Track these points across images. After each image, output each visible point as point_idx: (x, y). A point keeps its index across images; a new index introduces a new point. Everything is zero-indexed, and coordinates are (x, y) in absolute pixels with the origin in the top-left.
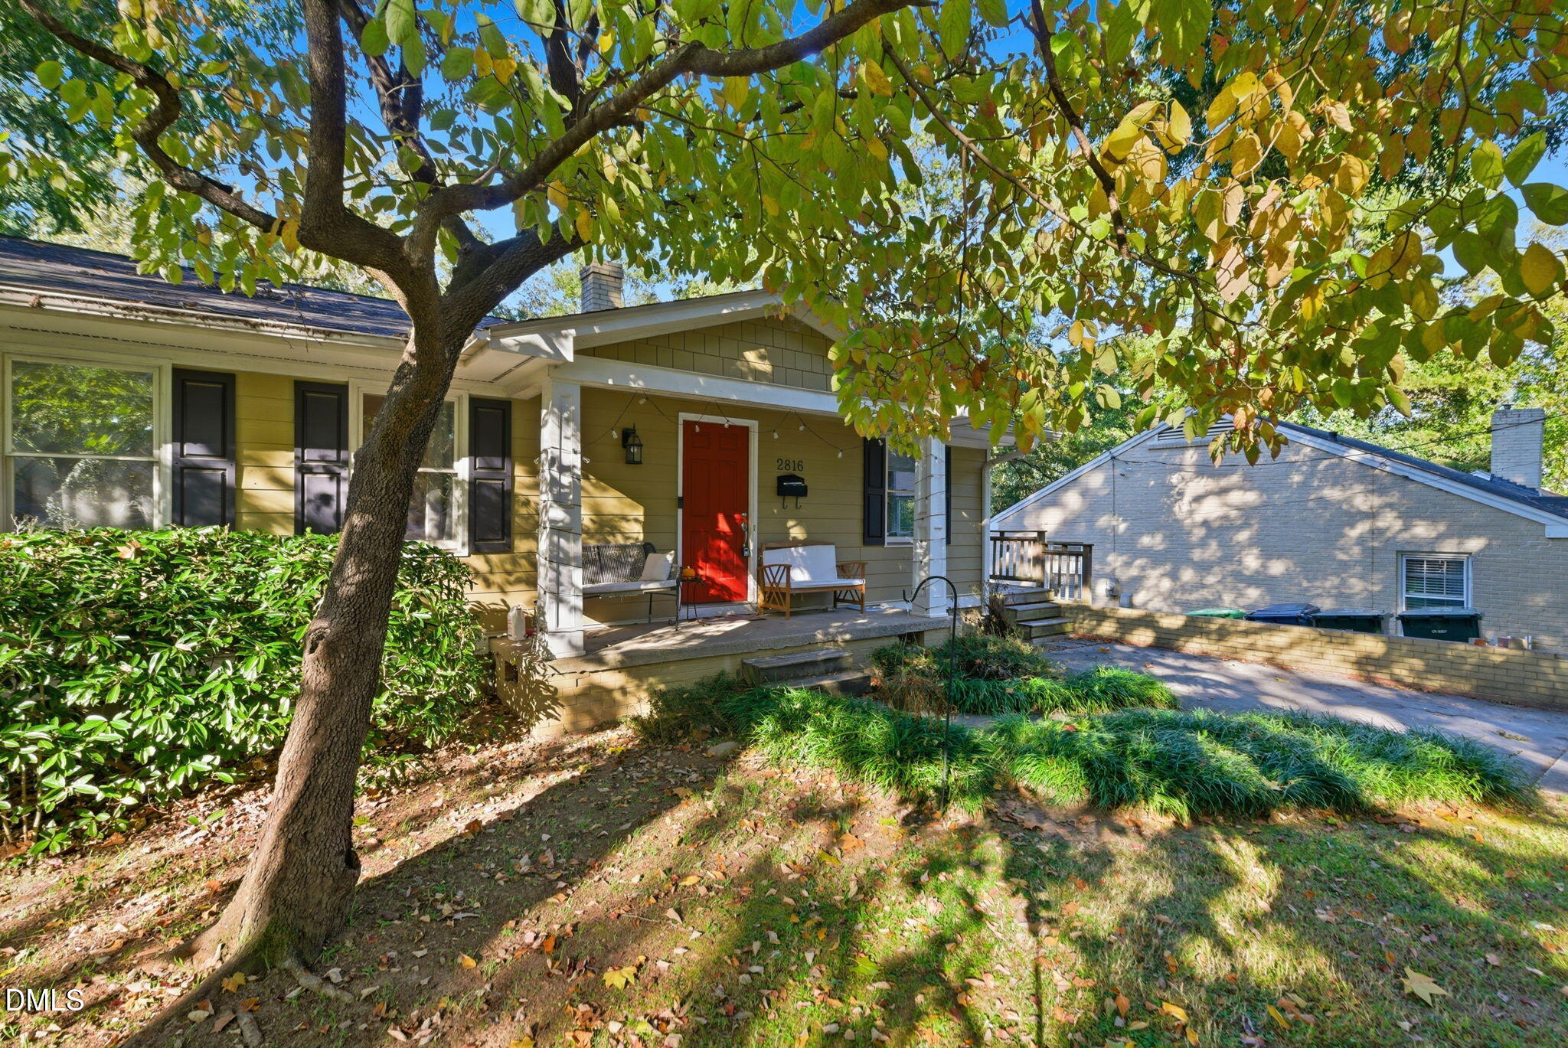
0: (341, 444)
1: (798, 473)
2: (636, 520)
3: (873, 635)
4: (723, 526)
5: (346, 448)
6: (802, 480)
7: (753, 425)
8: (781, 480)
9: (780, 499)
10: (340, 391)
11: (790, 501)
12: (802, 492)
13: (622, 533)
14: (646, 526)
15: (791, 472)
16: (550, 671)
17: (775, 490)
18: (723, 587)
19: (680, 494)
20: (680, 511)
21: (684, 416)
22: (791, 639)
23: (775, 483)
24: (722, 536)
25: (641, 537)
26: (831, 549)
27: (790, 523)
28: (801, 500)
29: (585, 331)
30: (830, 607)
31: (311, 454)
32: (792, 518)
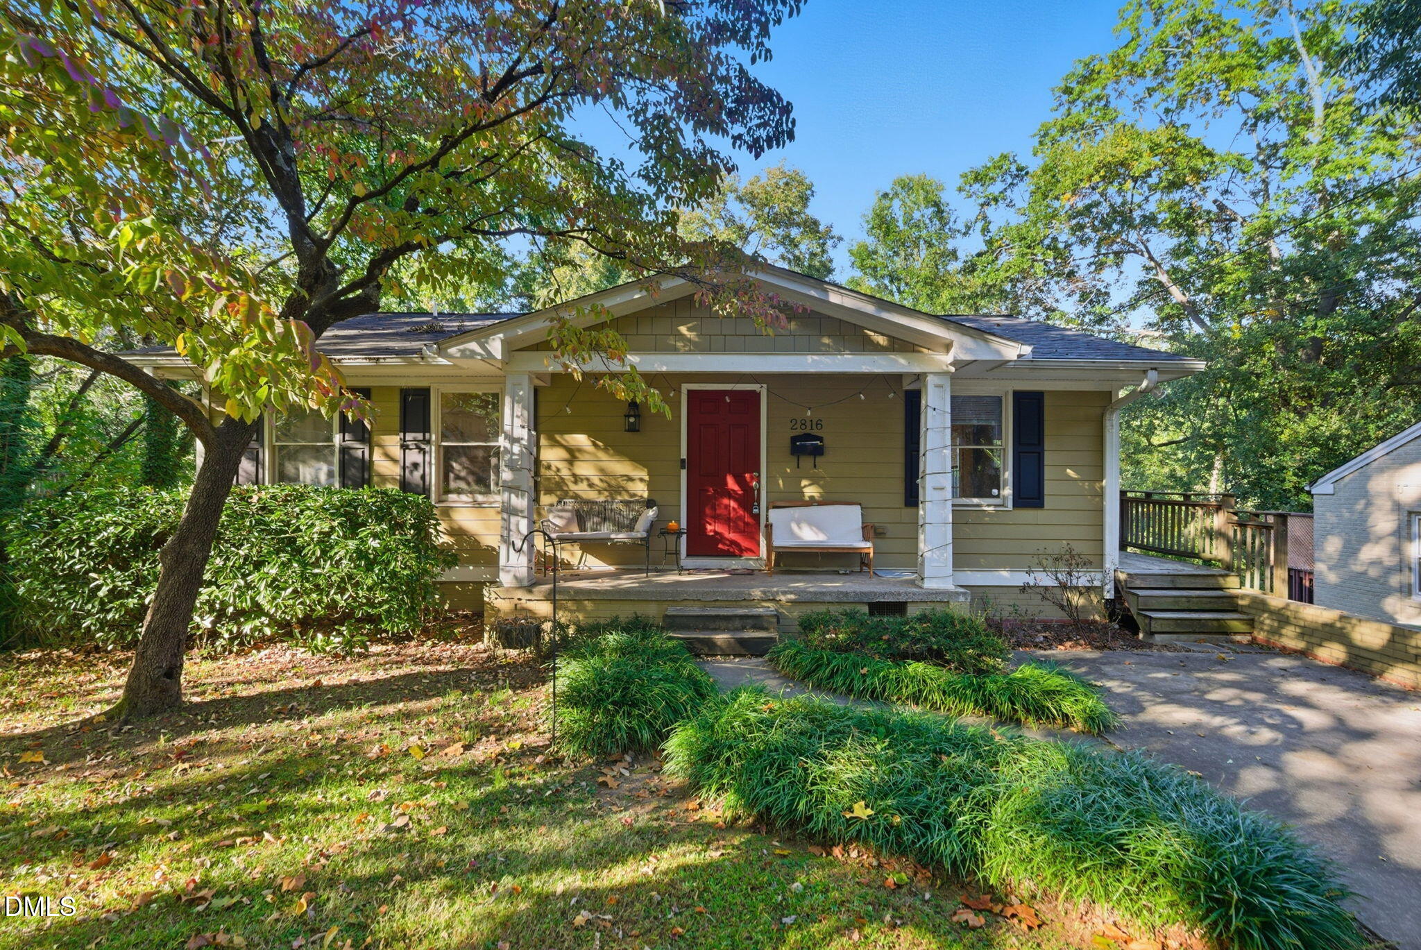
0: (426, 429)
1: (815, 432)
2: (642, 480)
4: (731, 483)
5: (429, 431)
6: (821, 439)
7: (762, 389)
8: (794, 439)
9: (794, 459)
10: (424, 393)
11: (807, 462)
12: (818, 452)
13: (627, 491)
14: (651, 486)
15: (808, 431)
17: (789, 450)
18: (733, 543)
19: (684, 455)
20: (684, 473)
21: (685, 387)
23: (788, 442)
24: (730, 494)
25: (646, 495)
26: (856, 511)
27: (804, 483)
28: (818, 459)
30: (858, 569)
31: (409, 436)
32: (806, 478)
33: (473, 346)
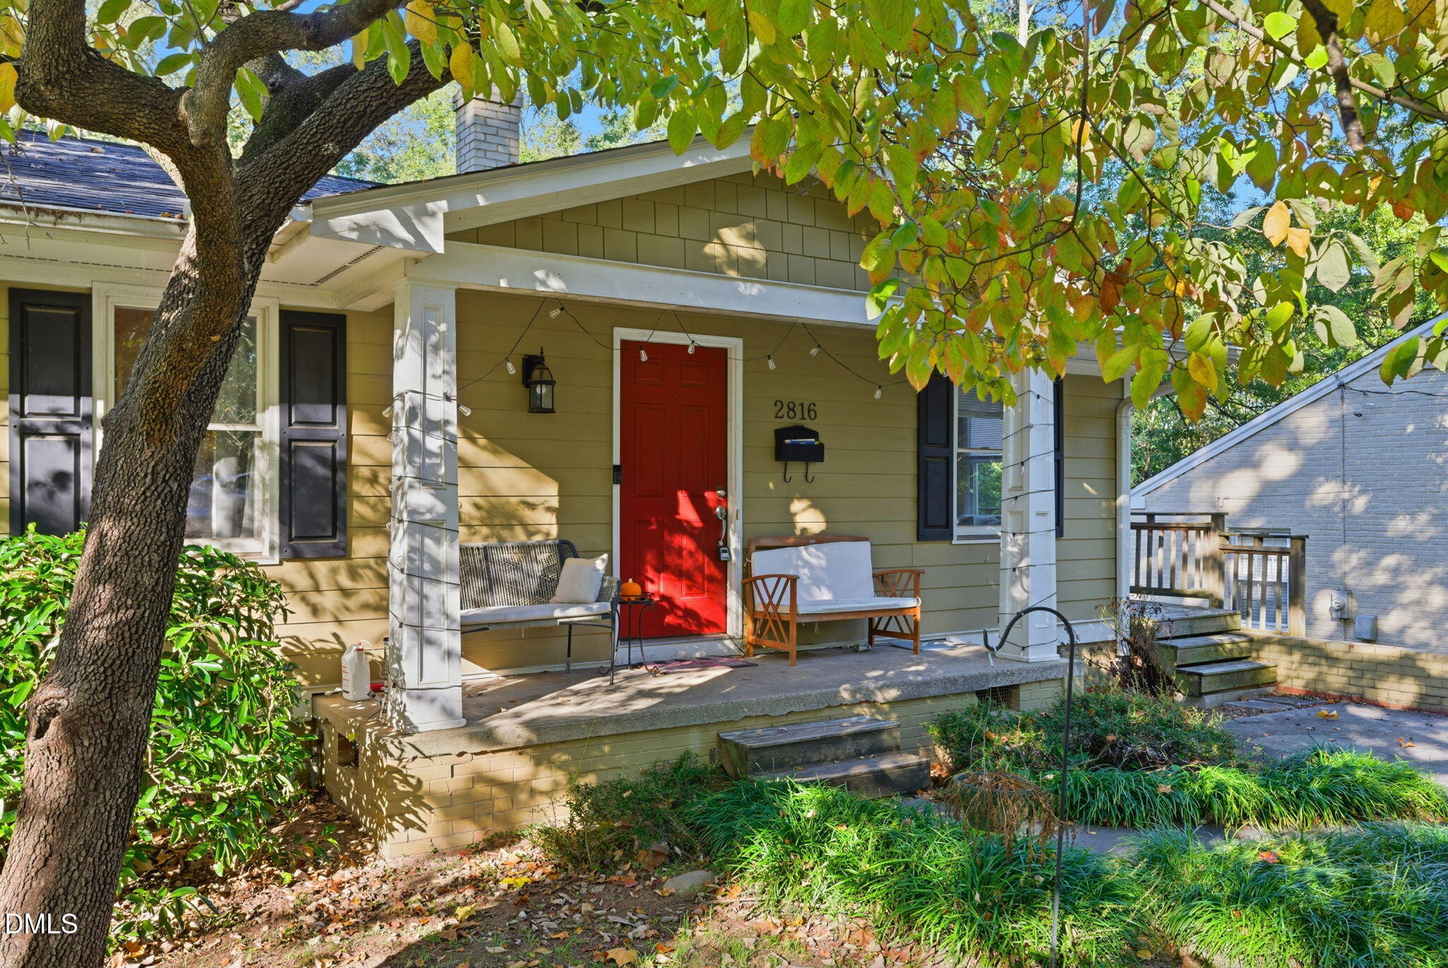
0: (81, 387)
1: (808, 424)
2: (549, 509)
3: (934, 691)
4: (687, 512)
5: (89, 393)
6: (814, 435)
7: (734, 346)
8: (780, 434)
9: (780, 466)
10: (80, 302)
11: (796, 470)
12: (816, 454)
13: (524, 525)
14: (560, 513)
15: (797, 421)
16: (410, 752)
17: (771, 451)
18: (689, 613)
19: (617, 460)
20: (616, 489)
21: (622, 334)
22: (800, 700)
23: (770, 440)
24: (683, 528)
25: (554, 531)
26: (865, 547)
27: (797, 506)
28: (815, 468)
29: (462, 204)
30: (863, 643)
31: (35, 403)
32: (801, 498)
33: (387, 218)
